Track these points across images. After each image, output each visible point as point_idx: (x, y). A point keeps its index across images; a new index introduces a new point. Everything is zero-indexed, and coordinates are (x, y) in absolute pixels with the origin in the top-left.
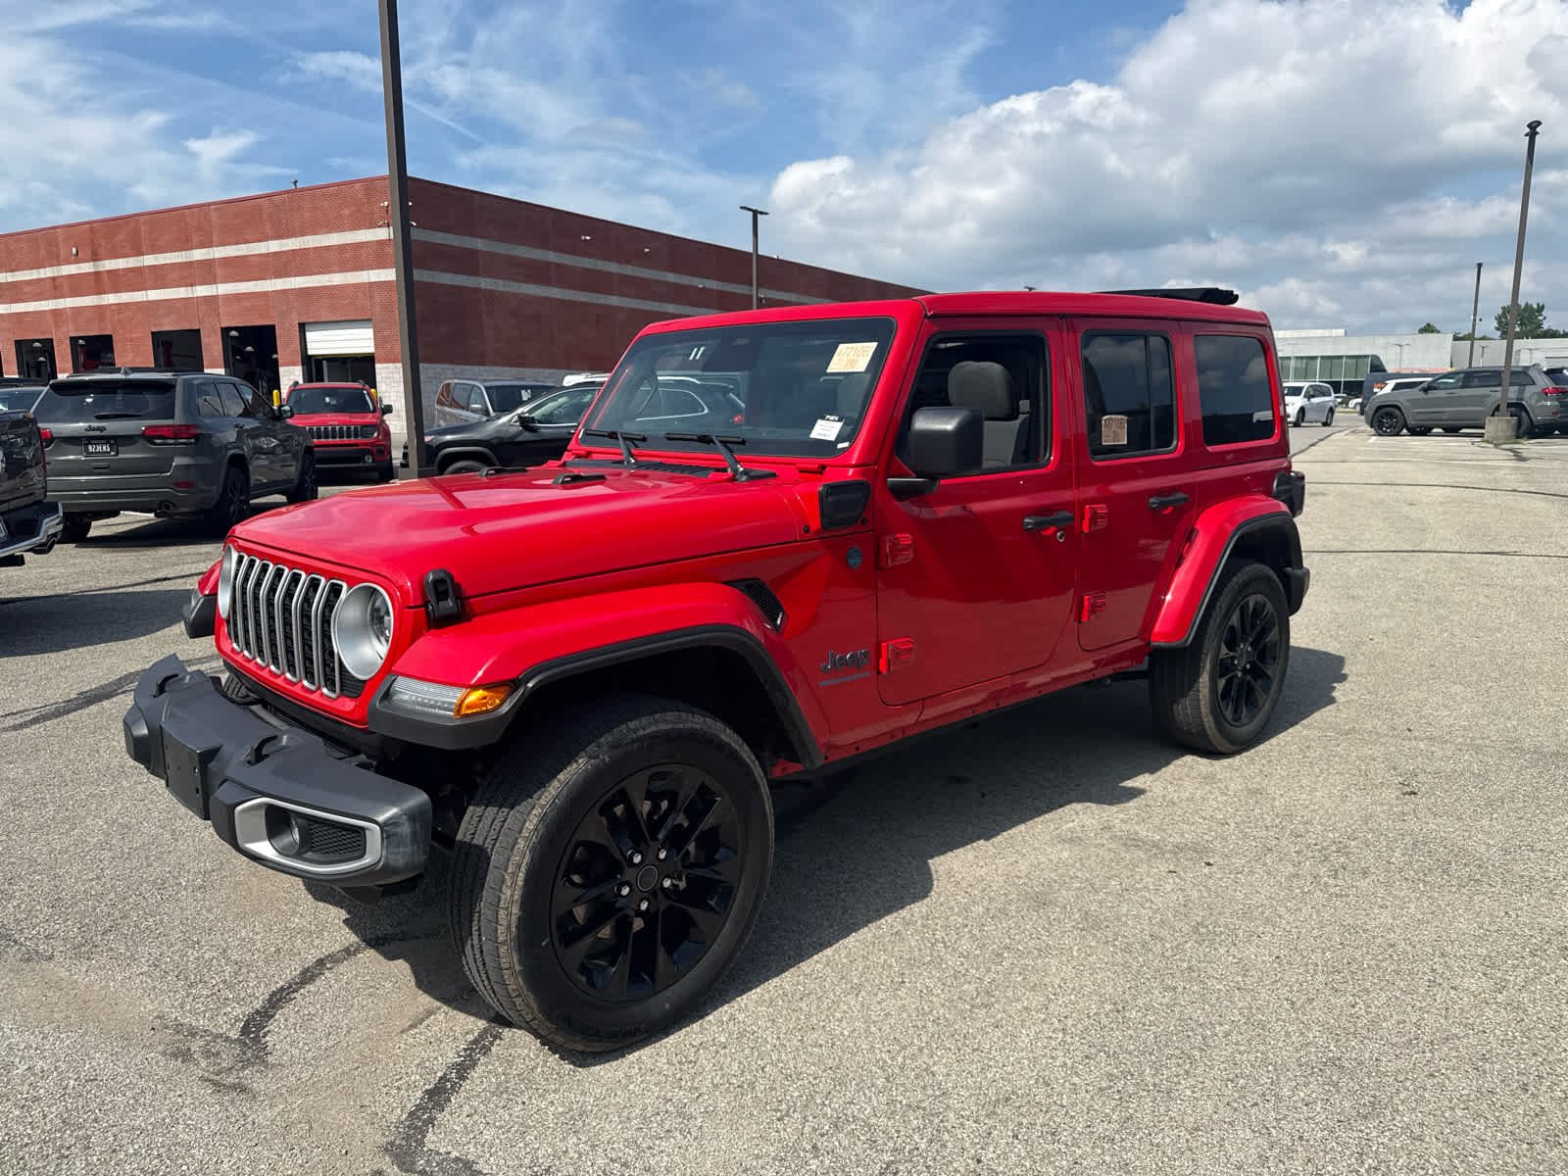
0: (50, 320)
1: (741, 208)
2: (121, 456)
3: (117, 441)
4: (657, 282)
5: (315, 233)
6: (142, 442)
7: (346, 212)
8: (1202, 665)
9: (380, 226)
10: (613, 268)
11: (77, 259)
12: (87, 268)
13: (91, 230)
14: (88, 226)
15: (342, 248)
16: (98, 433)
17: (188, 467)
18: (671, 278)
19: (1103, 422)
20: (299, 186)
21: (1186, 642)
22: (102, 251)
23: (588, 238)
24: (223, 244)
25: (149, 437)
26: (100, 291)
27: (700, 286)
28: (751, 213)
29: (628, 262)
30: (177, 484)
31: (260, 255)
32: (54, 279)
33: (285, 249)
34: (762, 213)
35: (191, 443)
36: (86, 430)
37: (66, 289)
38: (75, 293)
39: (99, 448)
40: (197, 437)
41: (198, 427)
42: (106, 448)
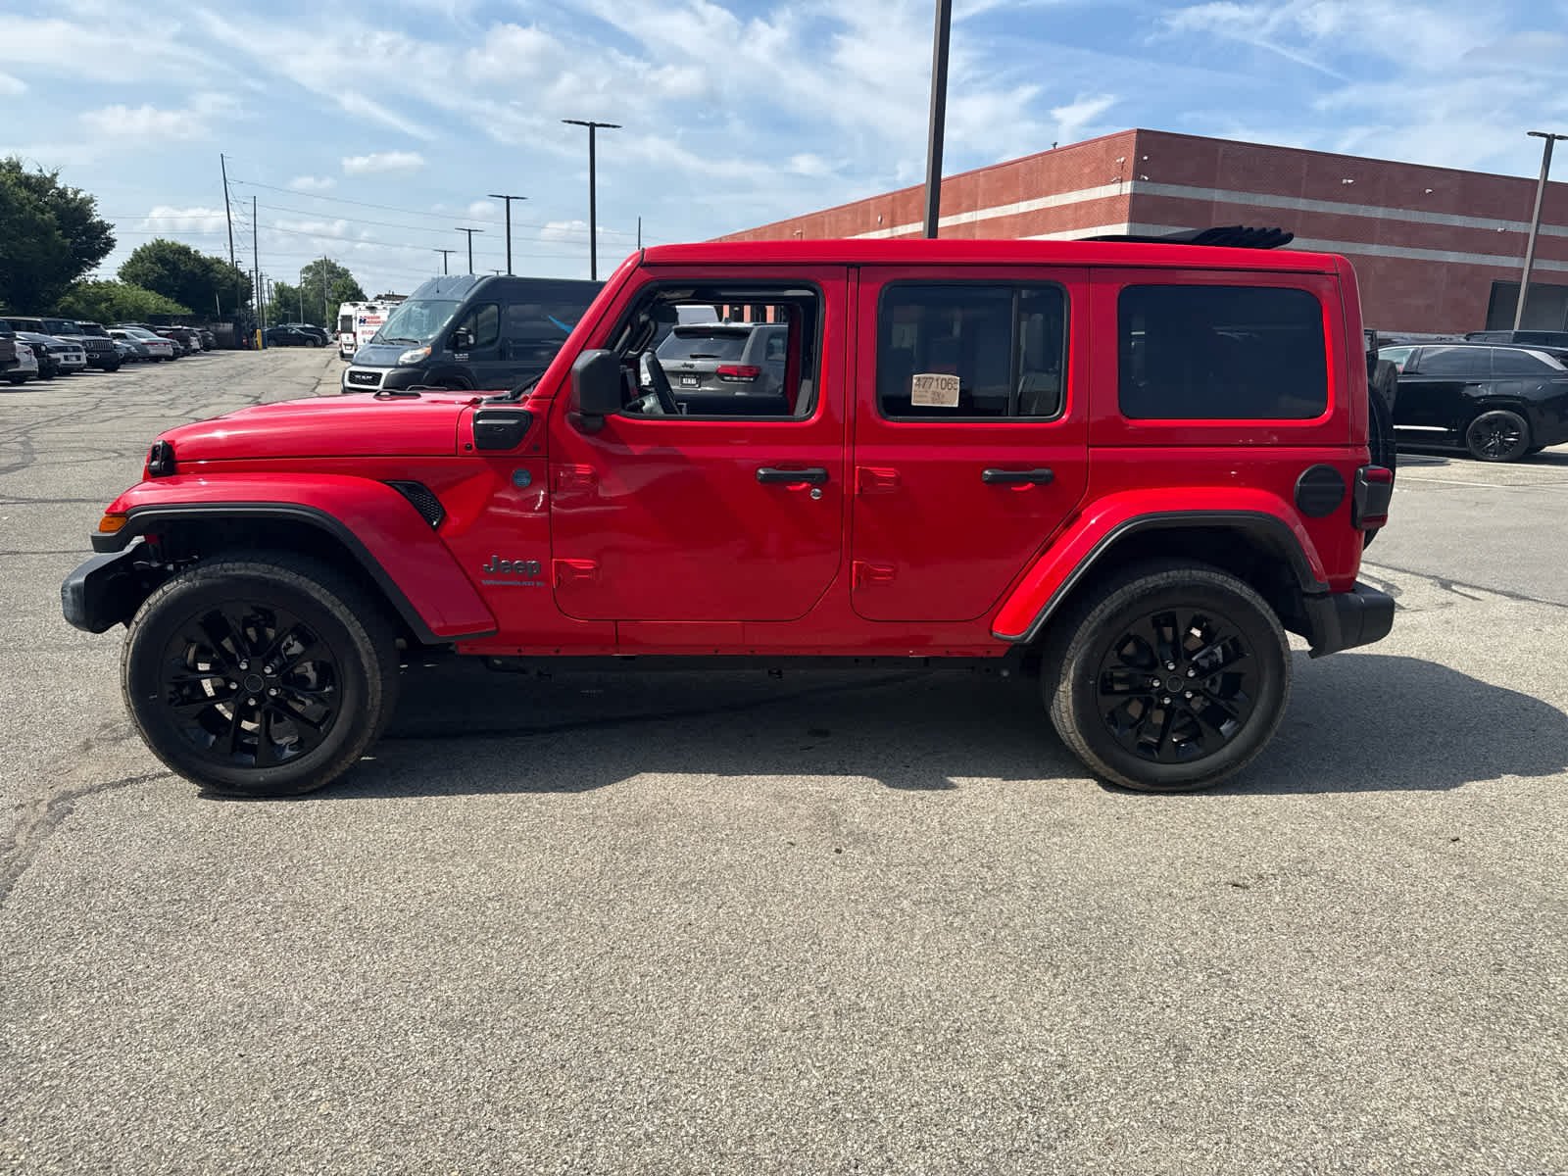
1: (1529, 134)
3: (700, 376)
4: (1440, 227)
5: (1058, 191)
7: (1087, 170)
8: (1064, 672)
9: (1113, 183)
10: (1379, 213)
13: (893, 200)
14: (890, 197)
15: (1078, 206)
16: (688, 369)
18: (1458, 221)
19: (915, 381)
20: (1057, 147)
21: (1025, 638)
23: (1350, 181)
24: (984, 207)
25: (721, 374)
27: (1499, 230)
28: (1545, 139)
29: (1399, 206)
31: (1011, 216)
33: (1032, 209)
34: (1561, 138)
35: (750, 381)
40: (756, 376)
41: (759, 369)
42: (693, 381)
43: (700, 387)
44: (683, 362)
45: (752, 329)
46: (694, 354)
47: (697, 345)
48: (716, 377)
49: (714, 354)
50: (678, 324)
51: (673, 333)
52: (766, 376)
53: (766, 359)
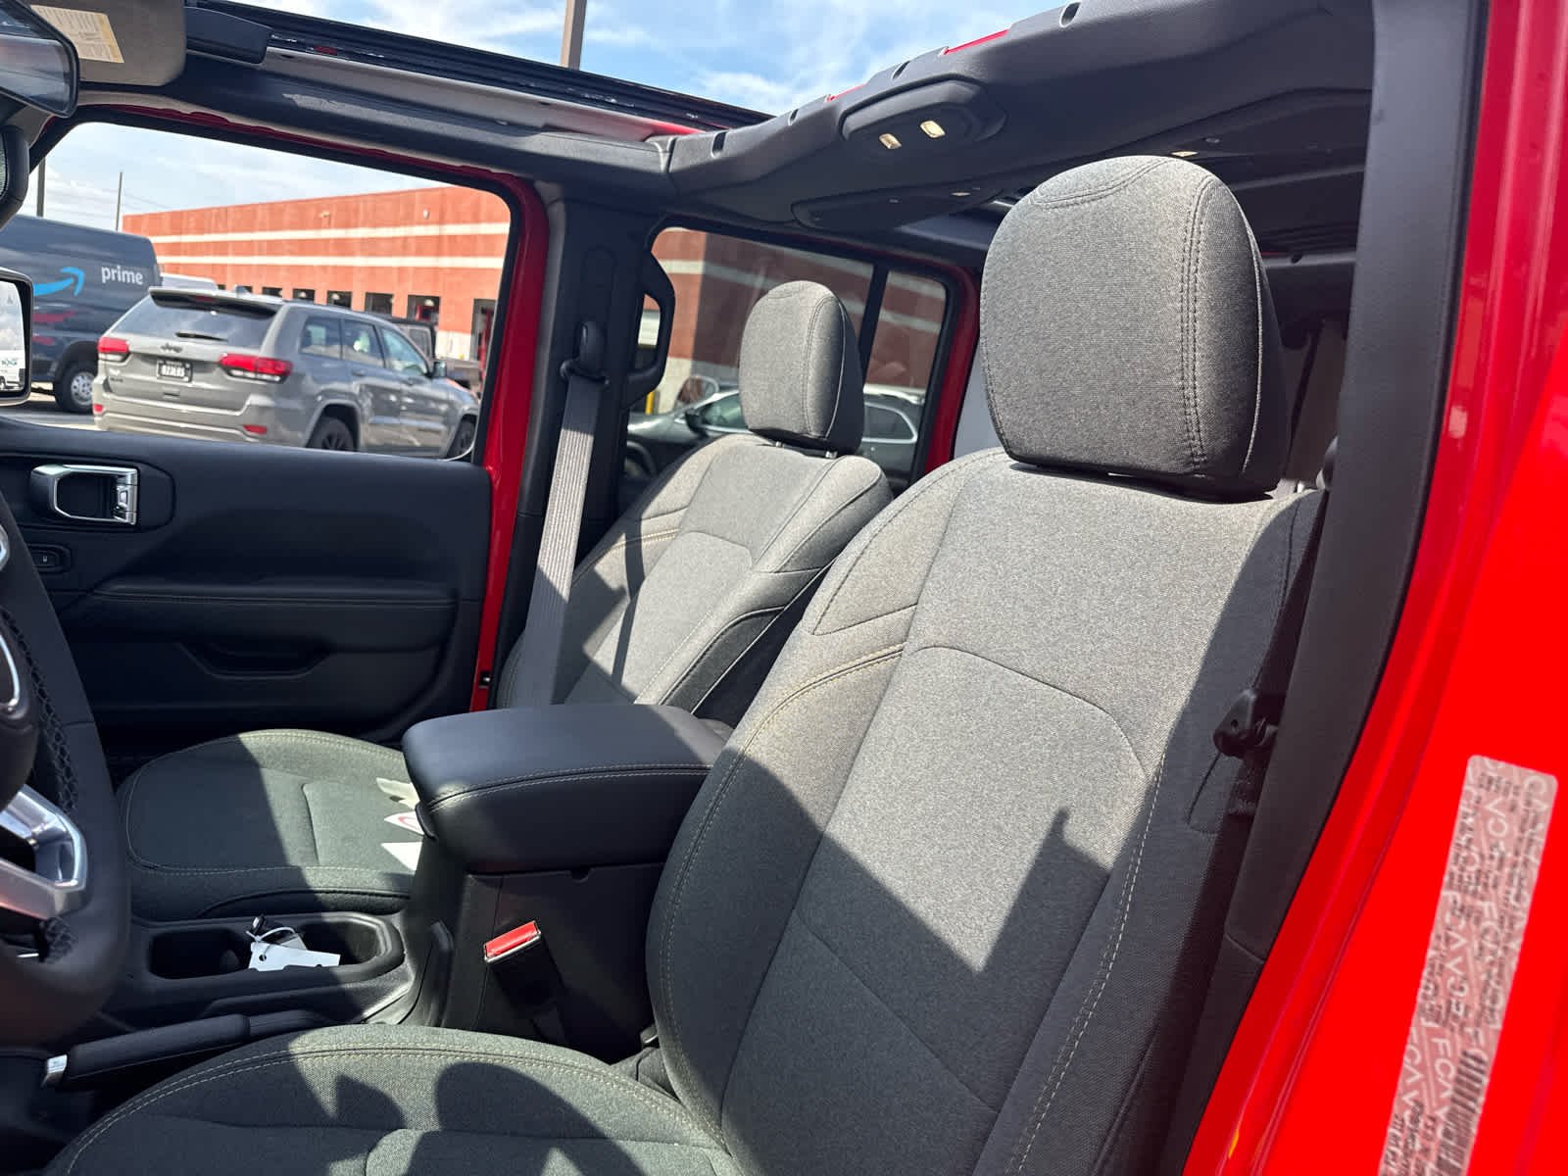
0: (395, 276)
2: (194, 384)
3: (194, 366)
6: (218, 372)
11: (427, 222)
12: (432, 230)
16: (173, 353)
17: (262, 409)
22: (448, 216)
25: (229, 365)
26: (439, 253)
30: (248, 428)
32: (405, 239)
35: (274, 382)
36: (163, 348)
37: (413, 248)
38: (419, 253)
39: (173, 373)
40: (284, 375)
41: (290, 364)
42: (181, 372)
43: (190, 381)
44: (163, 342)
45: (279, 306)
46: (183, 332)
47: (190, 320)
48: (218, 369)
49: (218, 336)
50: (160, 285)
51: (149, 297)
52: (301, 376)
53: (300, 353)
